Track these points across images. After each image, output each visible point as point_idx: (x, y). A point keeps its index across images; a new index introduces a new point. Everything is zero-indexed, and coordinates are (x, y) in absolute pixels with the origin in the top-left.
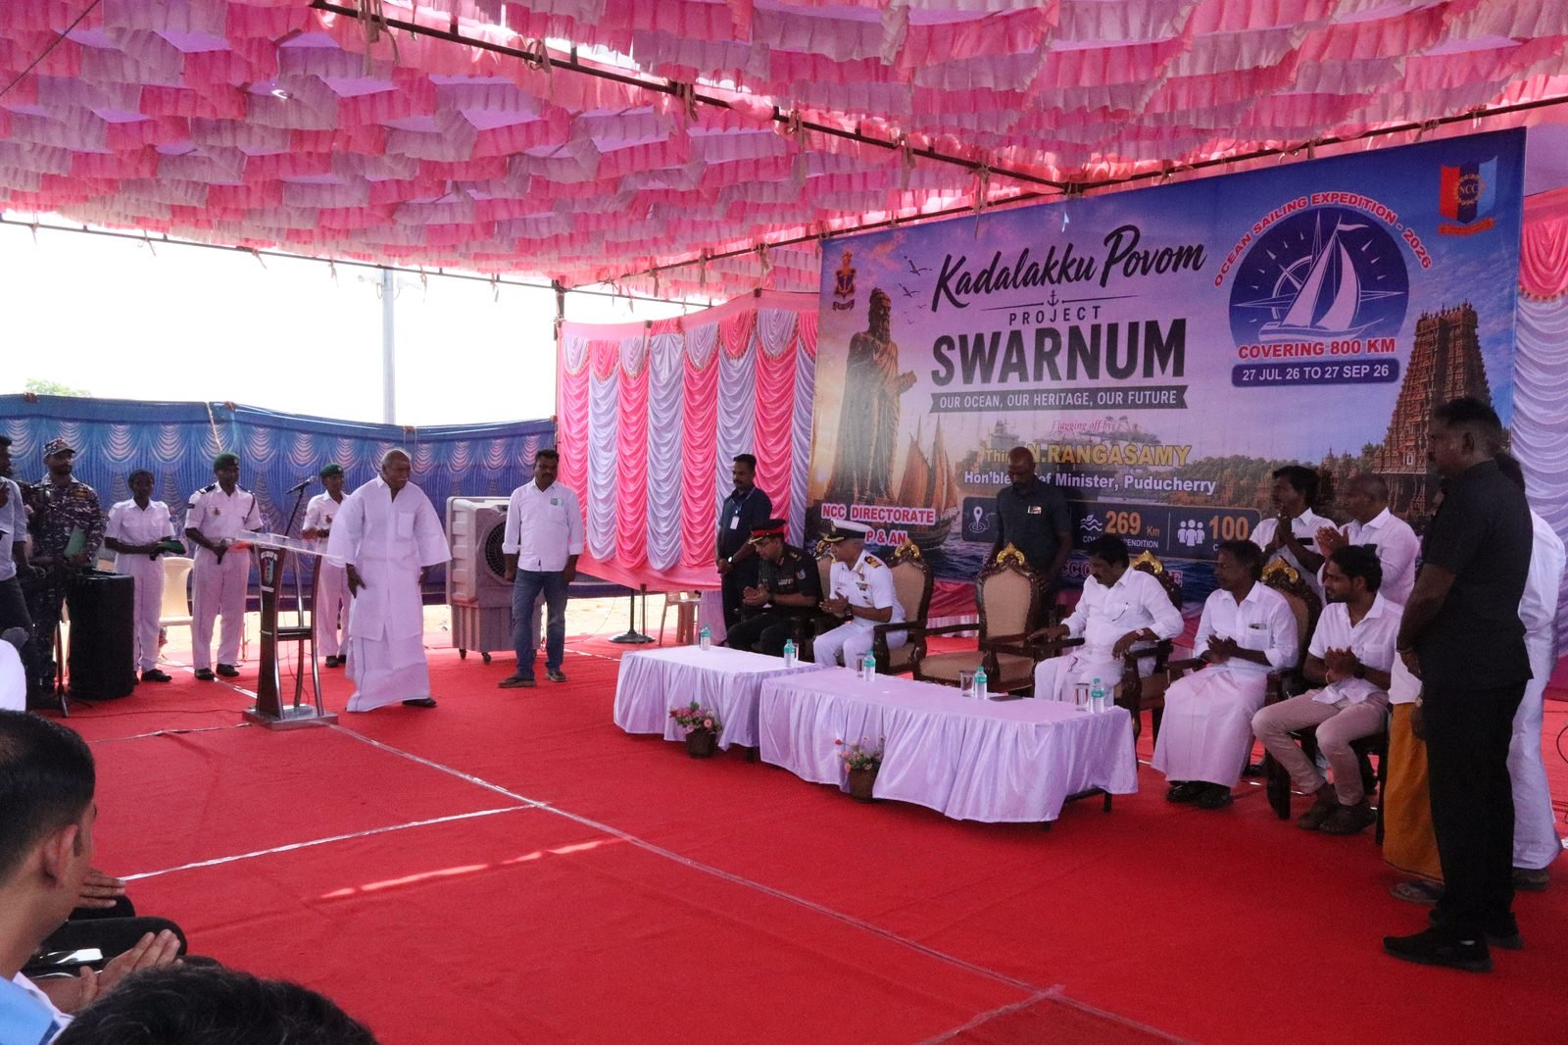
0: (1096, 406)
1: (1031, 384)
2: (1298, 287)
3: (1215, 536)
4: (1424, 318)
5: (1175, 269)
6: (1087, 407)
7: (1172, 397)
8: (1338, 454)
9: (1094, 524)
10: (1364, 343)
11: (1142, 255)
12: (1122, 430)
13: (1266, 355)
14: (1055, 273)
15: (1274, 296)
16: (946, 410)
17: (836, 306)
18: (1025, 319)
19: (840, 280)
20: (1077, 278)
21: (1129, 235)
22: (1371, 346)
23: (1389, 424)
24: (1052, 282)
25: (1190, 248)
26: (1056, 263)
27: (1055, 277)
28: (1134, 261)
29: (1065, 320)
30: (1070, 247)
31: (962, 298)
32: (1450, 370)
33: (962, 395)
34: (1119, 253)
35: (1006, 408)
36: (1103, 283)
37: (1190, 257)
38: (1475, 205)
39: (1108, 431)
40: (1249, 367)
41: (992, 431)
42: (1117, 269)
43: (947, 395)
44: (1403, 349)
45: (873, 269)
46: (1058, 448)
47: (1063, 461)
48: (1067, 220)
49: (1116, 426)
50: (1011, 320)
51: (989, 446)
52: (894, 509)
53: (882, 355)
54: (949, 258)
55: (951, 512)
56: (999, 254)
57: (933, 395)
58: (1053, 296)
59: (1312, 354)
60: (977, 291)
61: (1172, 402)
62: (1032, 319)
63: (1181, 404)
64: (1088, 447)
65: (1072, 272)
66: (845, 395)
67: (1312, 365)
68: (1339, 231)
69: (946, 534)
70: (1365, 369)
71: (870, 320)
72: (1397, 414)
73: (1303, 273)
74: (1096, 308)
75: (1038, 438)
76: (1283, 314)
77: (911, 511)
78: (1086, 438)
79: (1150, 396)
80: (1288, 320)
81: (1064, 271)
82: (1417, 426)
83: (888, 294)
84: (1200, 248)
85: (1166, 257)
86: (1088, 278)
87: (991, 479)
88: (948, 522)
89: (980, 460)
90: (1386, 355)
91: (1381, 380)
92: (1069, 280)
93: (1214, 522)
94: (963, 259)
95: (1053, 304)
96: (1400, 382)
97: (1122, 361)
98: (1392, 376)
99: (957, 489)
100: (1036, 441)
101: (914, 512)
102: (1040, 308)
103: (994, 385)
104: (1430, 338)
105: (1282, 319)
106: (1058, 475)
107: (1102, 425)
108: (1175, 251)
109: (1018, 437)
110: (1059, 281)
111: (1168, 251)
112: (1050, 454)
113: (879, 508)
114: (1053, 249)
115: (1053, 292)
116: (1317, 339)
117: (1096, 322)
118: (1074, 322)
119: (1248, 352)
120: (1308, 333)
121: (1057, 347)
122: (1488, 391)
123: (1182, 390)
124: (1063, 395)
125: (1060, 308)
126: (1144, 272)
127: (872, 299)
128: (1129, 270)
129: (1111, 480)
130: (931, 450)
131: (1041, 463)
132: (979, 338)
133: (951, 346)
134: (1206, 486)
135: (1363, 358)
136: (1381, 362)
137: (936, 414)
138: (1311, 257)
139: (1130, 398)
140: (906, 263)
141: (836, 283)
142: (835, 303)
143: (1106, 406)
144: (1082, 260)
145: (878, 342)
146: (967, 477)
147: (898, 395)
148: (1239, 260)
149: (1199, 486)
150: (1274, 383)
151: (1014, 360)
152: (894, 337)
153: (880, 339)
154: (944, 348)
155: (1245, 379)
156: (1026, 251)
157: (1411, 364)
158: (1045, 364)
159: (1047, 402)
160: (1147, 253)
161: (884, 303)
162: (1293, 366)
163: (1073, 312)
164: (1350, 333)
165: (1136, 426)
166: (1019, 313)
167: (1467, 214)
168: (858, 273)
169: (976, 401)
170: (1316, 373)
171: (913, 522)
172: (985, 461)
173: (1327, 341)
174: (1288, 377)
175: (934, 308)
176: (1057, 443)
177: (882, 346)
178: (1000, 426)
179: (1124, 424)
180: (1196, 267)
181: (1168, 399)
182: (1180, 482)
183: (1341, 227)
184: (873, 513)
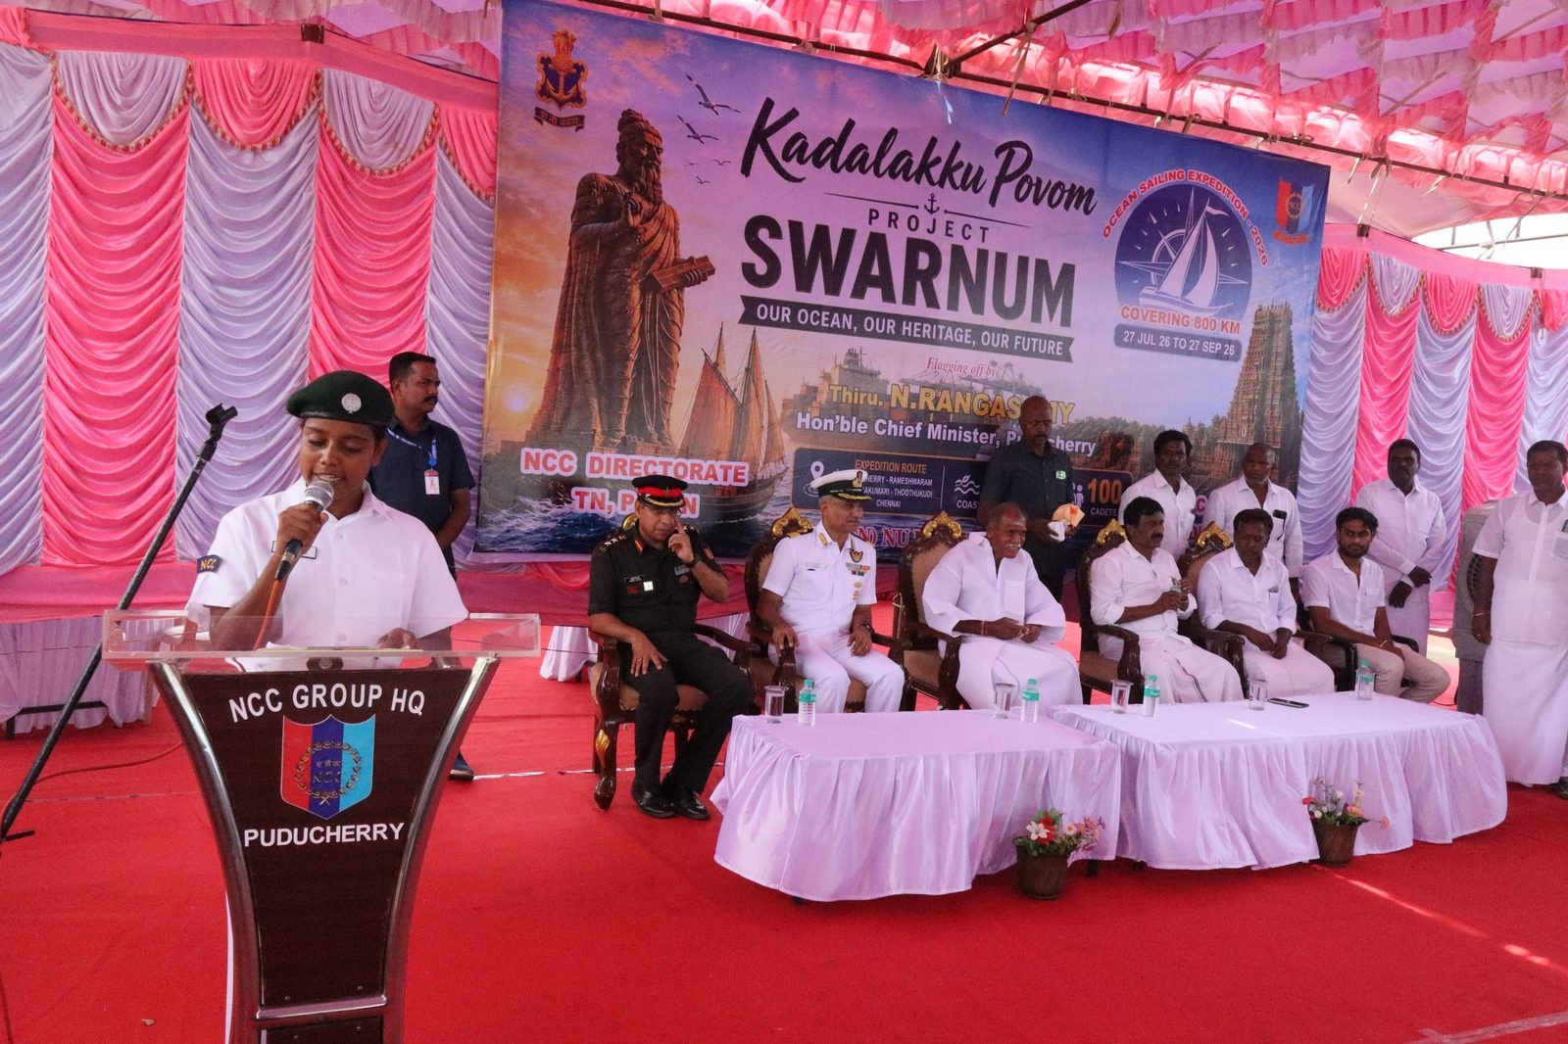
0: (979, 347)
1: (899, 308)
2: (1174, 257)
3: (1093, 499)
4: (1260, 309)
5: (1067, 207)
6: (969, 347)
7: (1058, 348)
8: (1195, 423)
9: (971, 486)
10: (1219, 322)
11: (1035, 181)
12: (1007, 379)
13: (1144, 319)
14: (936, 172)
15: (1153, 261)
16: (768, 323)
17: (540, 115)
18: (893, 220)
19: (551, 74)
20: (965, 188)
21: (1021, 153)
22: (1224, 326)
23: (1232, 399)
24: (931, 182)
25: (1081, 188)
26: (938, 160)
27: (936, 177)
28: (1026, 186)
29: (947, 235)
30: (957, 146)
31: (792, 167)
32: (1273, 359)
33: (795, 307)
34: (1010, 171)
35: (861, 333)
36: (993, 201)
37: (1080, 197)
38: (1298, 220)
39: (991, 378)
40: (1131, 328)
41: (841, 361)
42: (1008, 189)
43: (768, 302)
44: (1244, 335)
45: (623, 76)
46: (933, 394)
47: (939, 409)
48: (950, 109)
49: (1001, 373)
50: (871, 218)
51: (836, 383)
52: (675, 461)
53: (647, 220)
54: (769, 105)
55: (772, 469)
56: (850, 124)
57: (746, 300)
58: (932, 201)
59: (1181, 325)
60: (818, 164)
61: (1058, 354)
62: (902, 222)
63: (1067, 357)
64: (969, 395)
65: (958, 176)
66: (570, 272)
67: (1181, 335)
68: (1207, 213)
69: (770, 497)
70: (1218, 347)
71: (619, 158)
72: (1237, 390)
73: (1178, 244)
74: (984, 229)
75: (908, 376)
76: (1160, 281)
77: (706, 465)
78: (966, 384)
79: (1038, 343)
80: (1164, 288)
81: (948, 172)
82: (1251, 403)
83: (660, 128)
84: (1091, 192)
85: (1059, 192)
86: (976, 191)
87: (837, 425)
88: (770, 482)
89: (823, 398)
90: (1233, 336)
91: (1228, 358)
92: (955, 187)
93: (1092, 485)
94: (793, 114)
95: (931, 211)
96: (1241, 363)
97: (1009, 300)
98: (1236, 358)
99: (785, 436)
100: (903, 381)
101: (712, 467)
102: (913, 211)
103: (845, 299)
104: (1263, 327)
105: (1159, 286)
106: (931, 426)
107: (985, 370)
108: (1068, 187)
109: (879, 373)
110: (941, 184)
111: (1059, 184)
112: (923, 400)
113: (645, 459)
114: (933, 141)
115: (933, 196)
116: (1186, 312)
117: (983, 246)
118: (959, 240)
119: (1129, 312)
120: (1177, 303)
121: (935, 266)
122: (1294, 379)
123: (1068, 341)
124: (941, 327)
125: (942, 219)
126: (1037, 201)
127: (621, 125)
128: (1021, 195)
129: (992, 436)
130: (741, 376)
131: (909, 409)
132: (822, 232)
133: (776, 233)
134: (1087, 447)
135: (1216, 336)
136: (1230, 342)
137: (751, 328)
138: (1184, 231)
139: (1017, 343)
140: (691, 88)
141: (540, 77)
142: (538, 111)
143: (989, 349)
144: (970, 167)
145: (638, 198)
146: (800, 420)
147: (680, 289)
148: (1126, 215)
149: (1080, 447)
150: (1149, 348)
151: (875, 271)
152: (669, 195)
153: (643, 192)
154: (763, 234)
155: (1125, 340)
156: (893, 132)
157: (1250, 348)
158: (919, 284)
159: (920, 333)
160: (1039, 181)
161: (648, 137)
162: (1167, 333)
163: (956, 229)
164: (1209, 311)
165: (1021, 376)
166: (884, 211)
167: (1292, 226)
168: (590, 73)
169: (816, 318)
170: (1183, 343)
171: (711, 481)
172: (829, 401)
173: (1193, 315)
174: (1161, 344)
175: (746, 169)
176: (933, 387)
177: (646, 206)
178: (853, 356)
179: (1008, 372)
180: (1087, 212)
181: (1055, 350)
182: (1062, 442)
183: (1208, 209)
184: (632, 467)
